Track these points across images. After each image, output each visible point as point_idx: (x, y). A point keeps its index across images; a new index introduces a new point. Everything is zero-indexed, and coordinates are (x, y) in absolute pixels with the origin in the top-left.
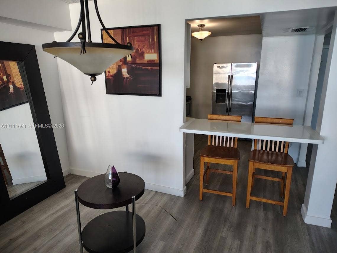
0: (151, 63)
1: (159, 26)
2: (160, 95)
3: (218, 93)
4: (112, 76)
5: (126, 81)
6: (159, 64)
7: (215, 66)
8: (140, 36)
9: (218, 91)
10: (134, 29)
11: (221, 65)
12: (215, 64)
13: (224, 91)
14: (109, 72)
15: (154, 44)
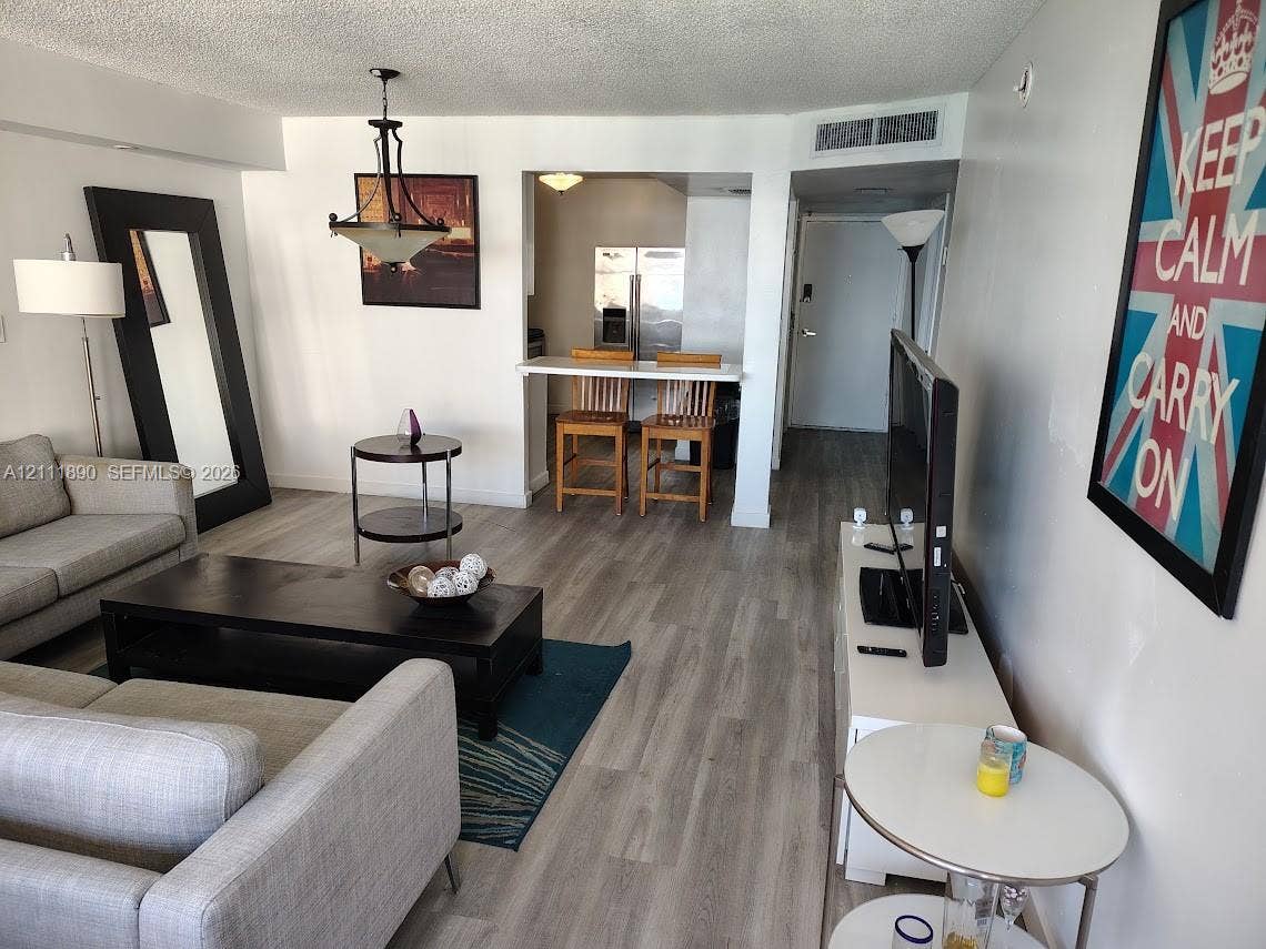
0: (459, 245)
1: (474, 179)
2: (477, 306)
3: (608, 319)
4: (375, 268)
5: (407, 278)
6: (474, 248)
7: (599, 251)
8: (436, 193)
9: (607, 312)
10: (426, 179)
11: (611, 251)
12: (597, 249)
13: (621, 312)
14: (370, 259)
15: (464, 210)
